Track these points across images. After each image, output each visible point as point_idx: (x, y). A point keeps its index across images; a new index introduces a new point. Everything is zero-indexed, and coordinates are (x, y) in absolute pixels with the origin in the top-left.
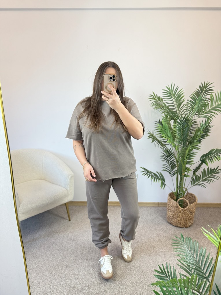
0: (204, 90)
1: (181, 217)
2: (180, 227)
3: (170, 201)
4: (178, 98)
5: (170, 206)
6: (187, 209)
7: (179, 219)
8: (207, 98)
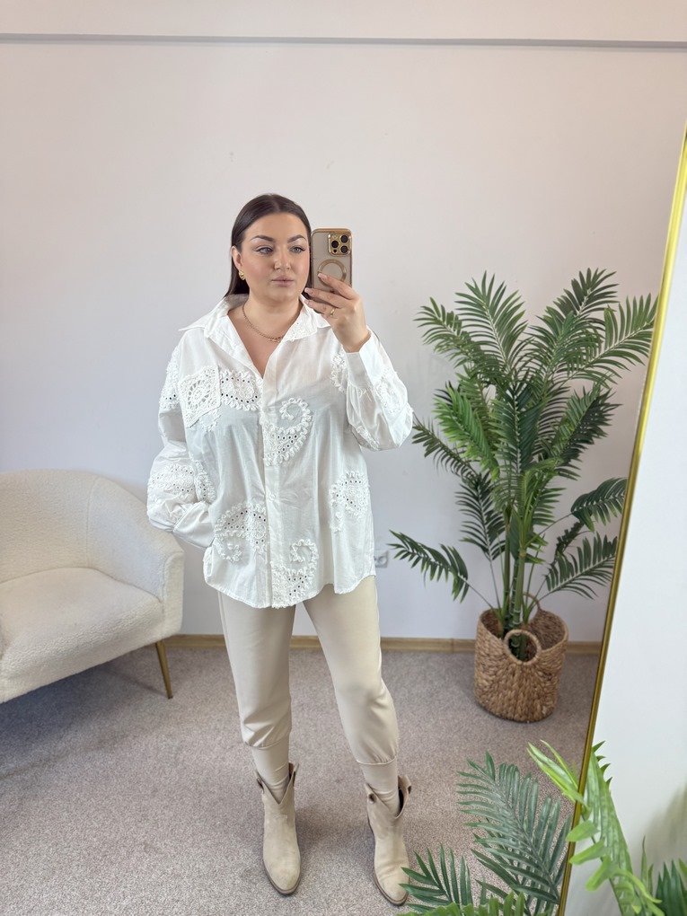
0: (586, 295)
1: (517, 688)
2: (513, 720)
3: (483, 638)
4: (507, 320)
5: (482, 653)
6: (534, 665)
7: (511, 694)
8: (595, 321)
